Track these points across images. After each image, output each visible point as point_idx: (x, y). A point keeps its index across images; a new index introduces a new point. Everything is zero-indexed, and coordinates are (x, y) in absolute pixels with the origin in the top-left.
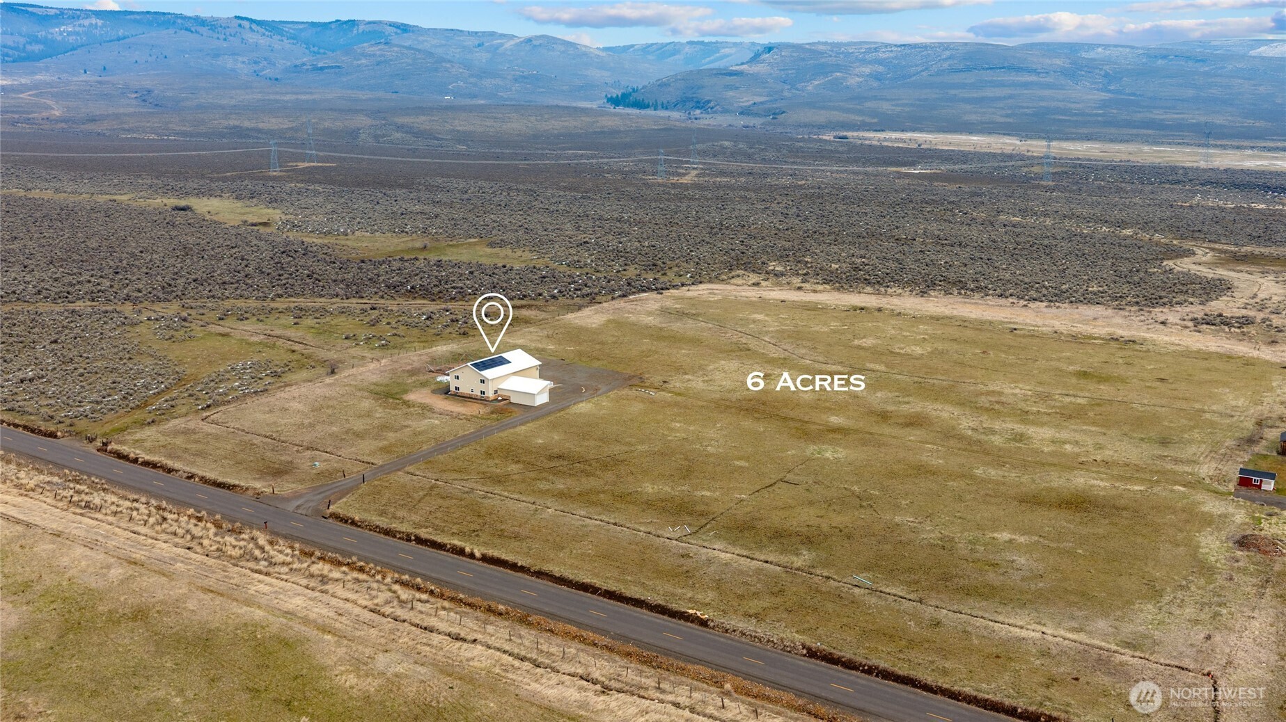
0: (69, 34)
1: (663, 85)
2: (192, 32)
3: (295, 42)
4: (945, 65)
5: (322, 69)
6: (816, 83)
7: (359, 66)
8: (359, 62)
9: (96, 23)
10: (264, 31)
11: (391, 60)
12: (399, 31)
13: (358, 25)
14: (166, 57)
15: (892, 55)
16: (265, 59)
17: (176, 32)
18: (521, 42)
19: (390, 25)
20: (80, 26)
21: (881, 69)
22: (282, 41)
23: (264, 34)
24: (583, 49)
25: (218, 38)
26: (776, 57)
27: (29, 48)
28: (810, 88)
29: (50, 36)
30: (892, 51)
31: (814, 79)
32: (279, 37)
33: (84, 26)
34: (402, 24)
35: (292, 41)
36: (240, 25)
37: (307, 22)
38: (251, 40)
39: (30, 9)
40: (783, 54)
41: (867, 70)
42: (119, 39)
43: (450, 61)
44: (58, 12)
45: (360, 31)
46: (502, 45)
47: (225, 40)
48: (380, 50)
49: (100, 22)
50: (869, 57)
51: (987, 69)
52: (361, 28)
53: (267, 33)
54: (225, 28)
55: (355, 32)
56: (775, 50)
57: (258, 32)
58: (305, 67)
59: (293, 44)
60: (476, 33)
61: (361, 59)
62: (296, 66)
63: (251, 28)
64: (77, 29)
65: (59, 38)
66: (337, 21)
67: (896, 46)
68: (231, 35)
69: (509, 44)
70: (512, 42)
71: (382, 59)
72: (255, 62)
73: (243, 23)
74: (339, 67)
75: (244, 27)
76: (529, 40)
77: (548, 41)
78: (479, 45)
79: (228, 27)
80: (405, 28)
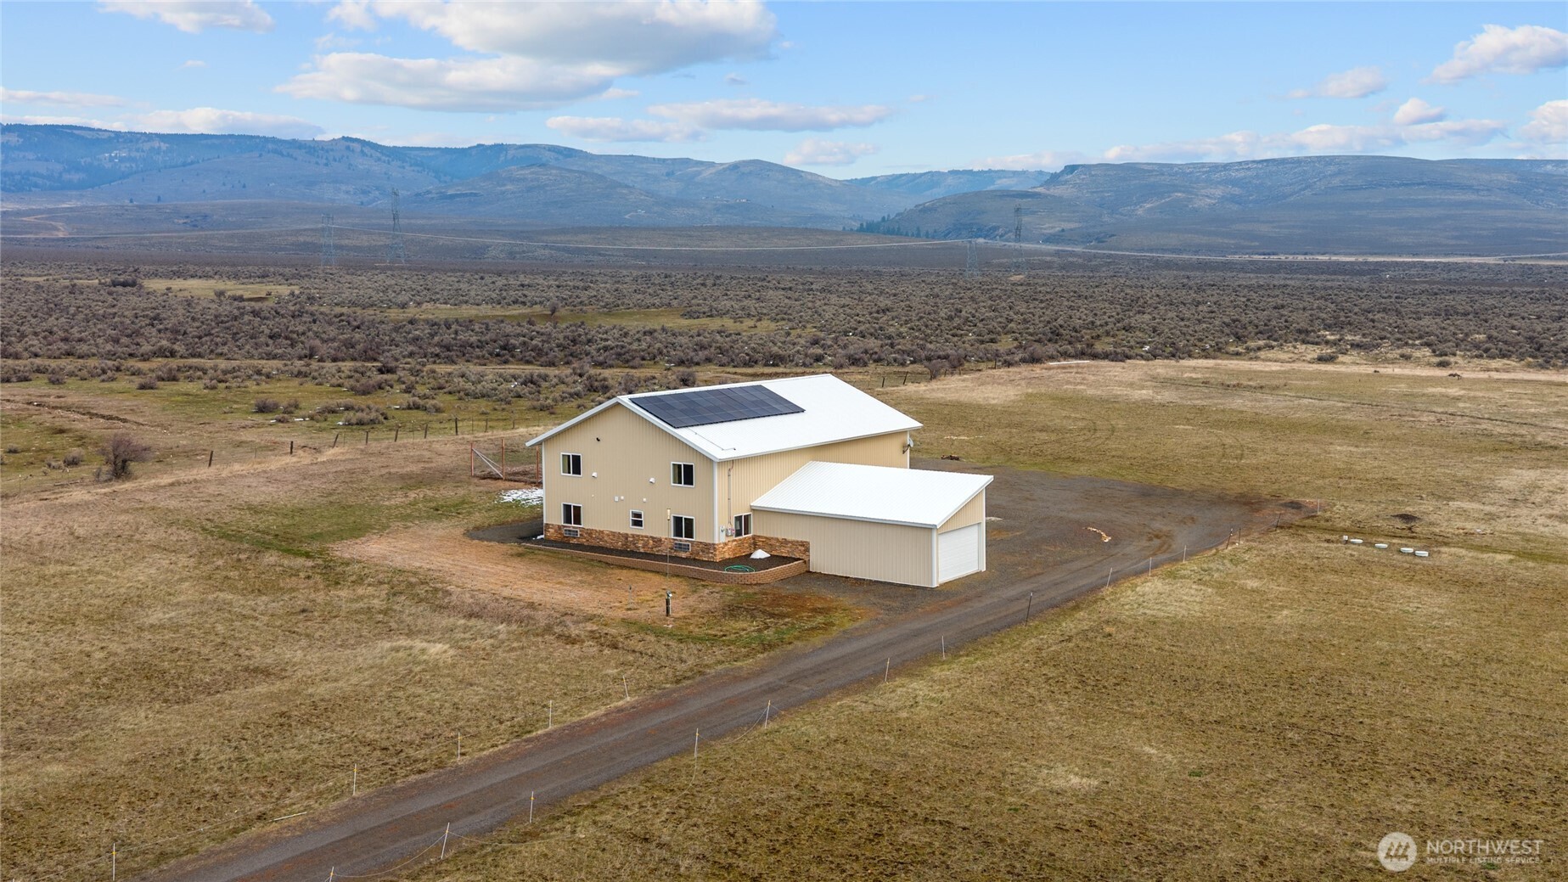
0: (122, 160)
1: (924, 210)
2: (283, 155)
3: (420, 169)
4: (1336, 181)
5: (452, 197)
6: (1148, 206)
7: (503, 193)
8: (503, 188)
9: (159, 148)
10: (379, 155)
11: (546, 185)
12: (561, 157)
13: (506, 151)
14: (244, 186)
15: (1249, 173)
16: (377, 189)
17: (261, 155)
18: (725, 170)
19: (549, 150)
20: (137, 150)
21: (1237, 191)
22: (404, 167)
23: (379, 159)
24: (809, 177)
25: (317, 163)
26: (1083, 176)
27: (66, 177)
28: (1140, 212)
29: (96, 163)
30: (1249, 169)
31: (1145, 202)
32: (399, 163)
33: (143, 151)
34: (566, 148)
35: (416, 168)
36: (348, 148)
37: (439, 149)
38: (361, 166)
39: (75, 132)
40: (1093, 173)
41: (1218, 192)
42: (184, 165)
43: (627, 187)
44: (113, 135)
45: (509, 157)
46: (699, 173)
47: (326, 165)
48: (532, 173)
49: (164, 146)
50: (1216, 176)
51: (1400, 185)
52: (511, 153)
53: (383, 158)
54: (327, 151)
55: (502, 158)
56: (1080, 169)
57: (371, 156)
58: (430, 196)
59: (418, 172)
60: (664, 160)
61: (505, 185)
62: (417, 195)
63: (362, 151)
64: (134, 154)
65: (108, 165)
66: (479, 145)
67: (1254, 162)
68: (335, 160)
69: (707, 173)
70: (713, 170)
71: (535, 183)
72: (364, 192)
73: (352, 145)
74: (476, 195)
75: (353, 151)
76: (735, 167)
77: (761, 168)
78: (668, 174)
79: (332, 150)
80: (569, 153)
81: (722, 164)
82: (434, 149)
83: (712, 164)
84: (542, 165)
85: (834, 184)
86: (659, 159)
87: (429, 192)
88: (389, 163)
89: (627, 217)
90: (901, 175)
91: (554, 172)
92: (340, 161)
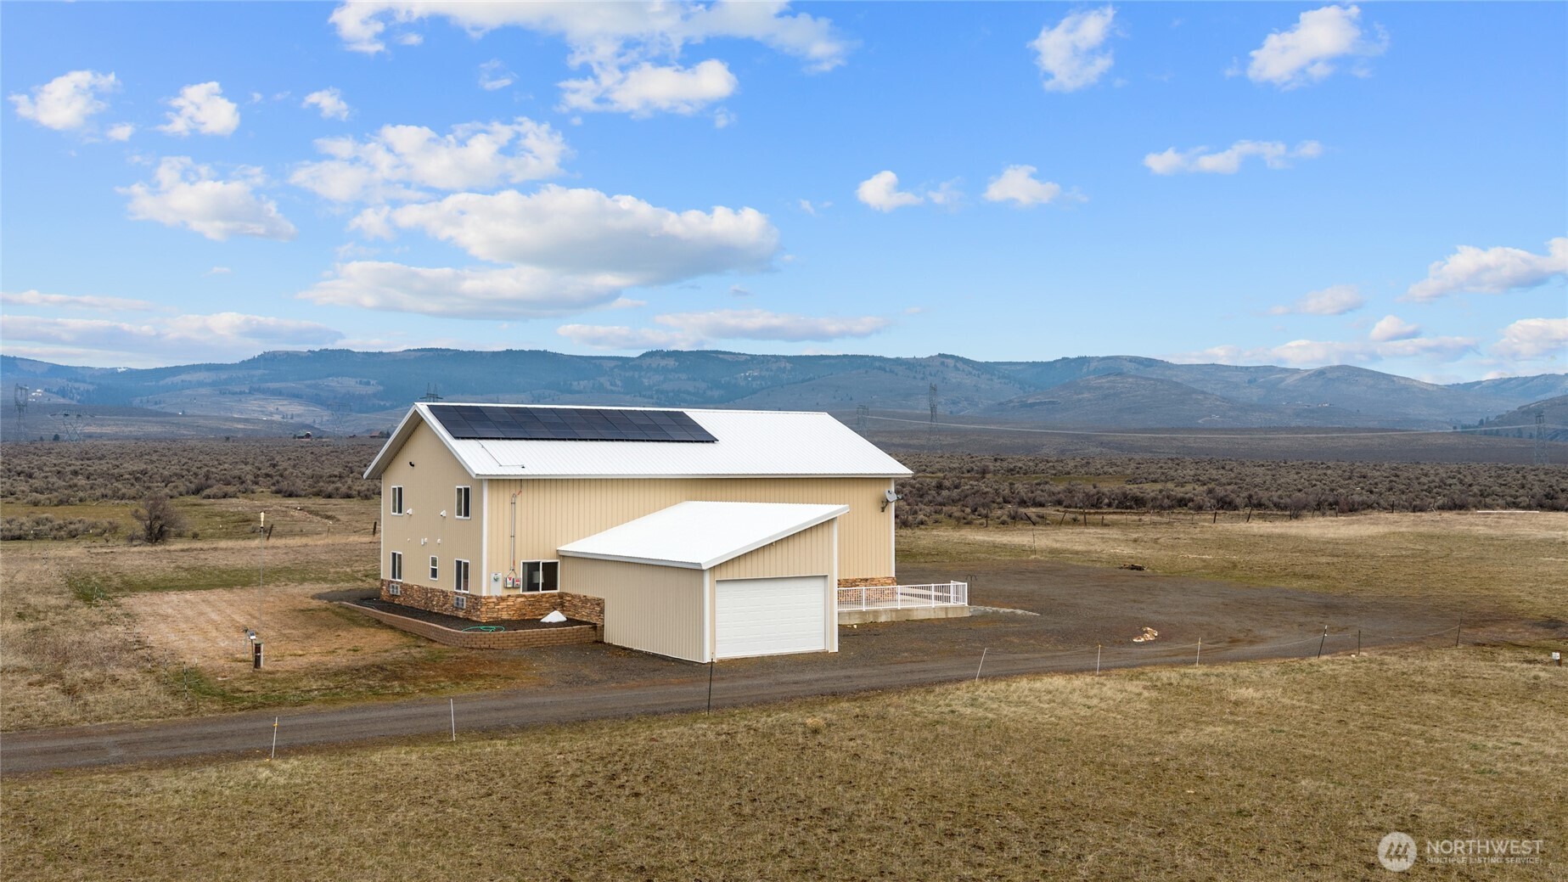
0: (755, 378)
1: (1530, 412)
2: (885, 371)
3: (1006, 381)
5: (1032, 405)
7: (1080, 400)
8: (1080, 396)
9: (785, 367)
10: (970, 369)
11: (1122, 393)
12: (1141, 367)
13: (1089, 362)
14: (851, 399)
16: (966, 399)
17: (867, 372)
18: (1310, 376)
19: (1130, 361)
20: (767, 370)
22: (992, 381)
23: (970, 373)
24: (1403, 382)
25: (915, 378)
27: (709, 393)
29: (734, 382)
33: (771, 370)
34: (1146, 359)
35: (1003, 381)
36: (943, 363)
37: (1027, 363)
38: (954, 380)
39: (720, 356)
42: (803, 381)
43: (1203, 392)
44: (749, 358)
45: (1091, 368)
46: (1282, 380)
47: (923, 379)
48: (1108, 382)
49: (789, 366)
52: (1093, 365)
53: (974, 372)
54: (924, 367)
55: (1085, 370)
57: (963, 370)
58: (1012, 404)
59: (1005, 384)
60: (1247, 368)
61: (1082, 393)
62: (1000, 404)
63: (955, 366)
64: (764, 373)
65: (743, 383)
66: (1064, 359)
68: (931, 374)
69: (1291, 380)
70: (1297, 377)
71: (1112, 391)
72: (954, 403)
73: (946, 360)
74: (1053, 403)
75: (947, 366)
76: (1321, 373)
77: (1349, 374)
78: (1250, 382)
79: (929, 366)
80: (1149, 363)
81: (1307, 371)
82: (1022, 363)
83: (1297, 371)
84: (1120, 374)
85: (1431, 389)
86: (1241, 368)
87: (1011, 401)
88: (979, 377)
89: (1200, 421)
90: (1510, 379)
91: (1130, 380)
92: (935, 376)
